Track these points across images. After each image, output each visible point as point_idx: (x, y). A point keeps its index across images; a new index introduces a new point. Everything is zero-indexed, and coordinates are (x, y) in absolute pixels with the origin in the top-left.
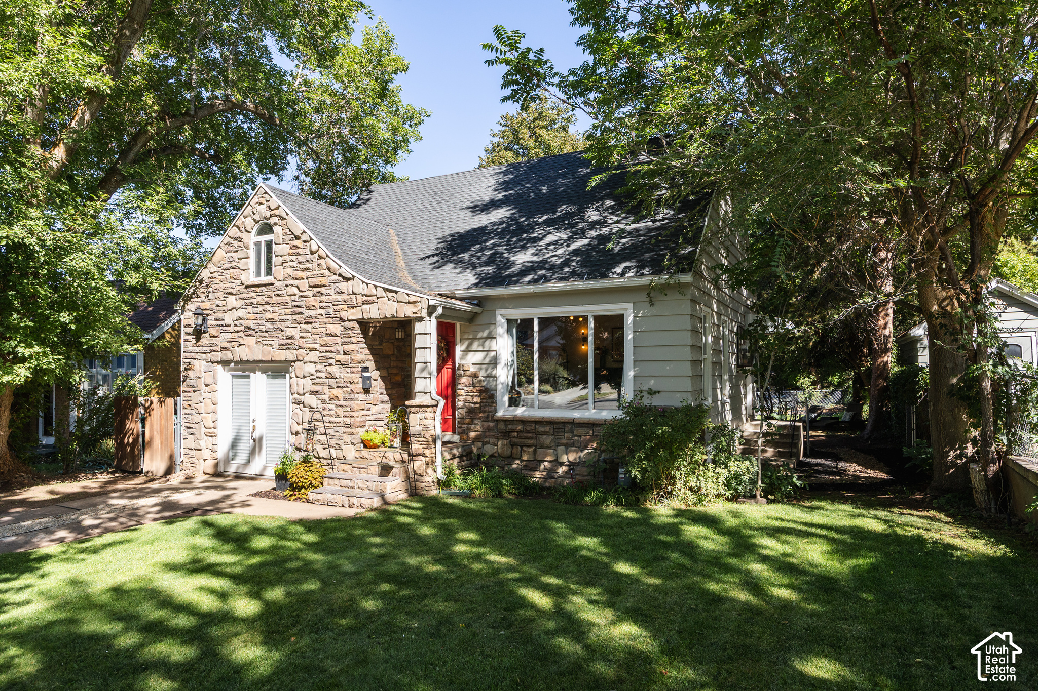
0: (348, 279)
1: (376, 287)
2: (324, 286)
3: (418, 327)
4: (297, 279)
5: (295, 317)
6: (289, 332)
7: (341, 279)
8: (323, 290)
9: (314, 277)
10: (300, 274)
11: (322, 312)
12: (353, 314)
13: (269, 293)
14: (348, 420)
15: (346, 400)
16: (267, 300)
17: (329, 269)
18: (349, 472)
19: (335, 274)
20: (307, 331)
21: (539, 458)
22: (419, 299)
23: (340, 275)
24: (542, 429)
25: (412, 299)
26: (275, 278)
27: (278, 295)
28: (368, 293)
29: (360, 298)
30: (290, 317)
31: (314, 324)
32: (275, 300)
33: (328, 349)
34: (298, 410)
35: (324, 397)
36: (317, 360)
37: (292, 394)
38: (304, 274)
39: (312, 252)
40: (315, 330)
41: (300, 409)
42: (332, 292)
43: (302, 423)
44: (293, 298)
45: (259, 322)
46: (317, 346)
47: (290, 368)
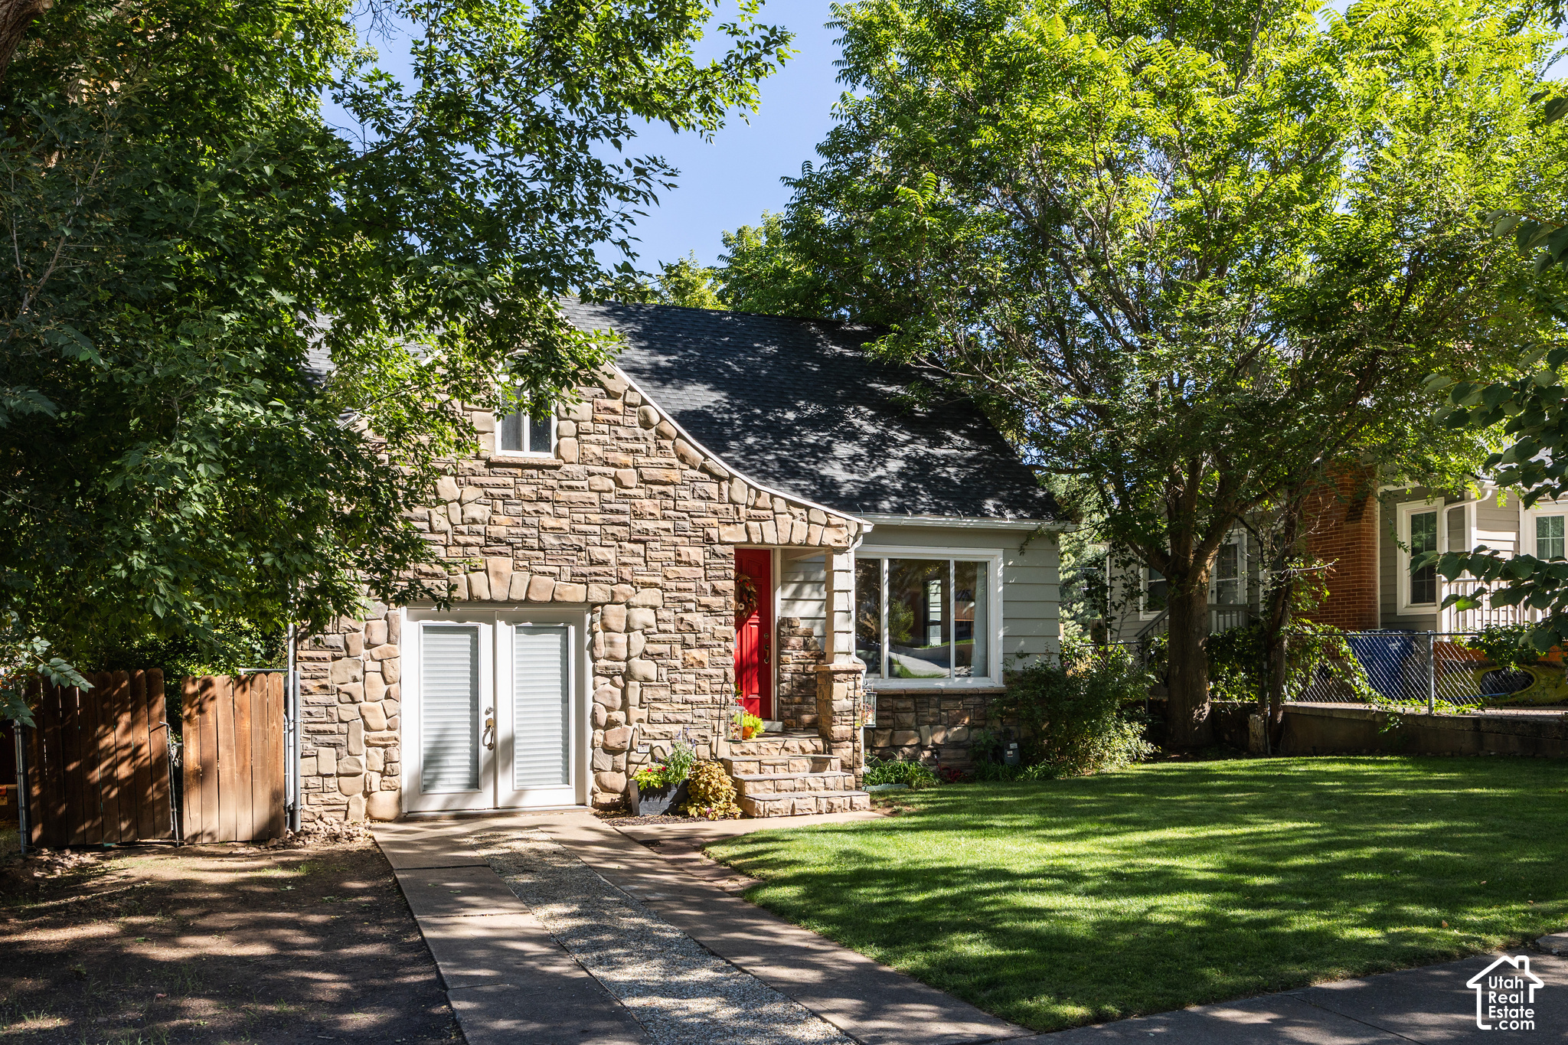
0: (720, 479)
1: (772, 496)
2: (672, 483)
4: (614, 465)
5: (614, 529)
6: (598, 553)
7: (707, 476)
8: (670, 489)
9: (653, 466)
10: (622, 458)
11: (669, 525)
12: (729, 534)
13: (551, 482)
15: (716, 665)
16: (547, 493)
17: (682, 458)
18: (757, 772)
19: (693, 468)
20: (633, 554)
21: (898, 743)
22: (845, 522)
23: (703, 469)
24: (901, 705)
25: (834, 521)
26: (558, 456)
27: (570, 488)
28: (760, 503)
29: (742, 509)
30: (597, 529)
31: (652, 545)
32: (563, 495)
33: (681, 585)
34: (609, 687)
35: (673, 663)
36: (659, 602)
37: (594, 659)
38: (629, 460)
39: (646, 424)
40: (653, 555)
41: (613, 683)
42: (687, 494)
43: (625, 707)
44: (606, 496)
45: (525, 531)
46: (659, 580)
47: (588, 616)
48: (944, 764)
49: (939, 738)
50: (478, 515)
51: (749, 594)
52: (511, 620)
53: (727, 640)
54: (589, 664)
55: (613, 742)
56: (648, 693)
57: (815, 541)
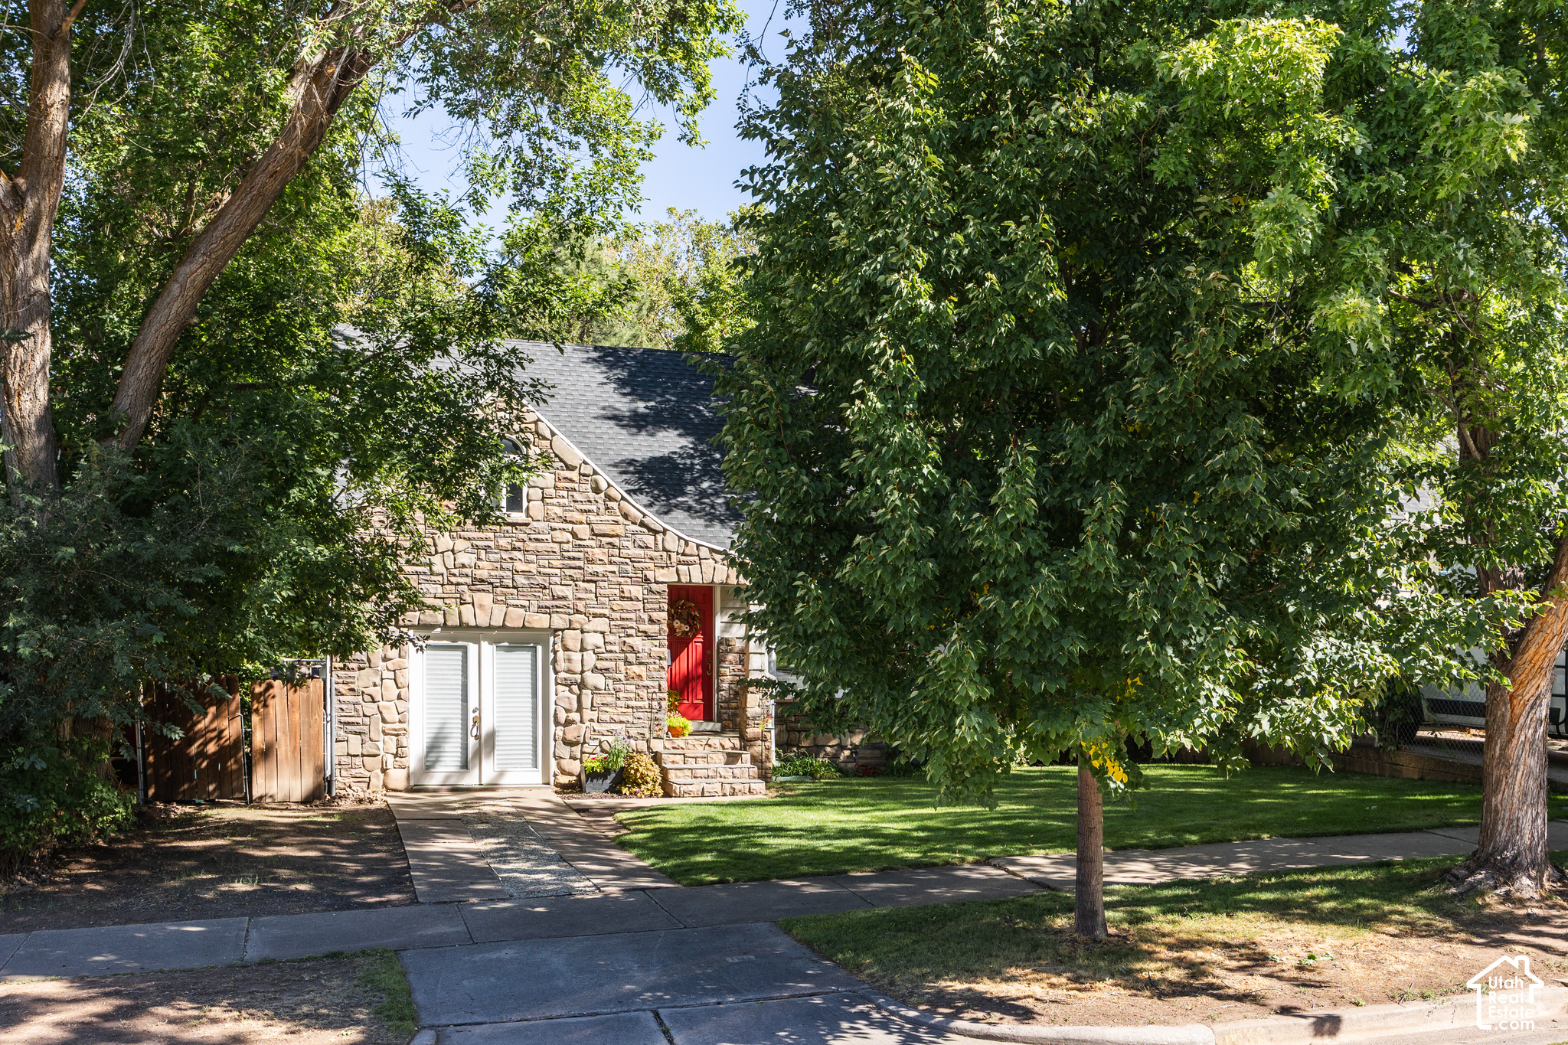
0: (656, 532)
1: (698, 546)
2: (618, 536)
4: (571, 522)
5: (571, 572)
6: (559, 590)
7: (645, 530)
8: (616, 541)
9: (602, 522)
10: (577, 516)
11: (615, 568)
12: (663, 575)
13: (522, 536)
15: (652, 678)
16: (516, 544)
17: (626, 516)
18: (681, 763)
19: (634, 523)
20: (586, 591)
23: (642, 524)
26: (528, 516)
27: (537, 540)
28: (687, 551)
29: (674, 556)
30: (558, 571)
31: (601, 584)
32: (531, 546)
33: (624, 616)
34: (567, 694)
35: (617, 676)
36: (607, 629)
37: (556, 672)
38: (583, 518)
39: (597, 490)
40: (602, 591)
41: (571, 691)
42: (629, 544)
43: (580, 709)
44: (565, 547)
45: (502, 573)
46: (606, 612)
47: (552, 639)
48: (861, 762)
49: (857, 740)
50: (466, 561)
51: (694, 618)
52: (494, 641)
53: (661, 658)
54: (552, 676)
55: (570, 737)
56: (598, 699)
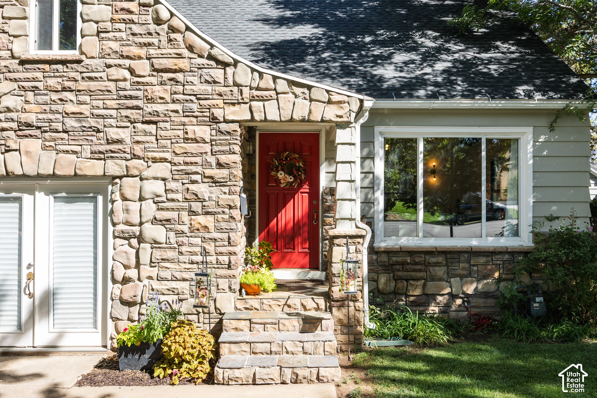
0: (225, 65)
1: (275, 78)
2: (181, 71)
3: (341, 135)
4: (128, 57)
5: (128, 112)
6: (113, 133)
7: (213, 63)
8: (179, 76)
9: (163, 56)
10: (135, 51)
11: (178, 107)
12: (234, 113)
13: (72, 74)
14: (225, 259)
15: (220, 230)
16: (67, 84)
17: (191, 48)
18: (247, 330)
19: (201, 56)
20: (146, 133)
22: (346, 99)
23: (210, 57)
24: (433, 260)
25: (335, 98)
26: (82, 53)
27: (90, 78)
28: (262, 85)
29: (246, 91)
30: (113, 113)
31: (161, 125)
32: (83, 85)
33: (188, 160)
34: (127, 248)
35: (180, 227)
36: (168, 175)
37: (114, 224)
38: (142, 52)
39: (158, 21)
40: (163, 133)
41: (130, 246)
42: (196, 80)
43: (138, 265)
44: (121, 84)
45: (51, 116)
46: (168, 156)
47: (110, 187)
48: (474, 311)
49: (470, 289)
50: (12, 105)
51: (298, 169)
52: (50, 192)
53: (230, 207)
54: (111, 228)
55: (126, 297)
56: (158, 254)
57: (317, 116)
